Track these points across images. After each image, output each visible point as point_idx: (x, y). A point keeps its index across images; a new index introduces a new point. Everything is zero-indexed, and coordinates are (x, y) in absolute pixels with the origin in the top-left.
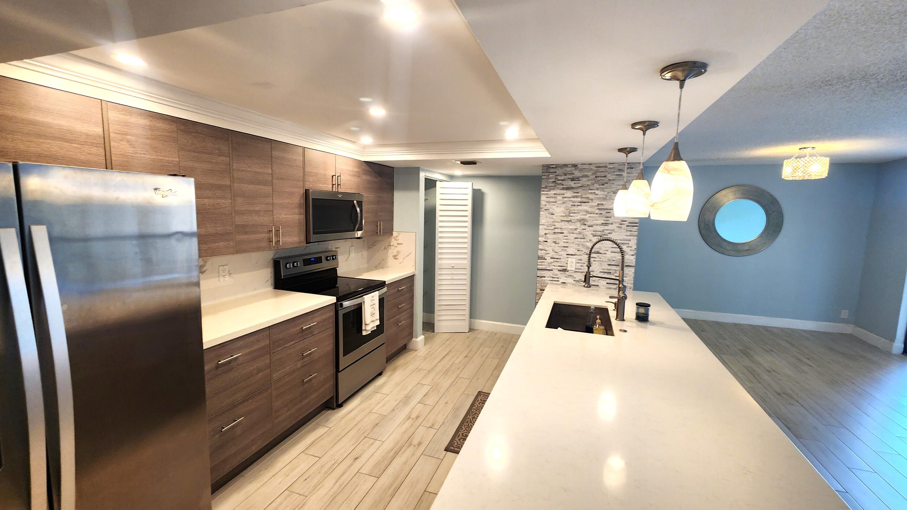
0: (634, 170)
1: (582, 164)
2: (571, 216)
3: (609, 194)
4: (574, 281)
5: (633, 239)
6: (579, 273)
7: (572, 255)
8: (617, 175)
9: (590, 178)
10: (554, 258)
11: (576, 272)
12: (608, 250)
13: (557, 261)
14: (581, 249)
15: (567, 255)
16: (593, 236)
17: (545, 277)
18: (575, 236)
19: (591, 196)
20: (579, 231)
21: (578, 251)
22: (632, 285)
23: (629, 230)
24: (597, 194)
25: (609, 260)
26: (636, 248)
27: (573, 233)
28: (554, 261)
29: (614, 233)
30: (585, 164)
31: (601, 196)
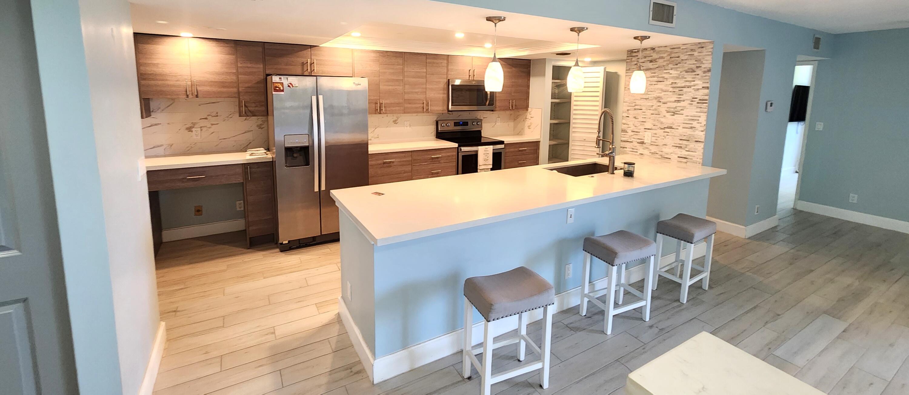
0: (704, 49)
1: (659, 47)
2: (649, 94)
3: (682, 74)
4: (650, 153)
5: (703, 115)
6: (654, 146)
7: (648, 129)
8: (689, 55)
9: (665, 59)
10: (634, 132)
11: (652, 145)
12: (680, 126)
13: (636, 135)
14: (656, 124)
15: (645, 129)
16: (667, 112)
17: (626, 148)
18: (652, 112)
19: (666, 76)
20: (656, 107)
21: (654, 125)
22: (701, 160)
23: (699, 106)
24: (671, 74)
25: (681, 135)
26: (705, 124)
27: (650, 110)
28: (634, 134)
29: (685, 110)
30: (661, 47)
31: (675, 75)
